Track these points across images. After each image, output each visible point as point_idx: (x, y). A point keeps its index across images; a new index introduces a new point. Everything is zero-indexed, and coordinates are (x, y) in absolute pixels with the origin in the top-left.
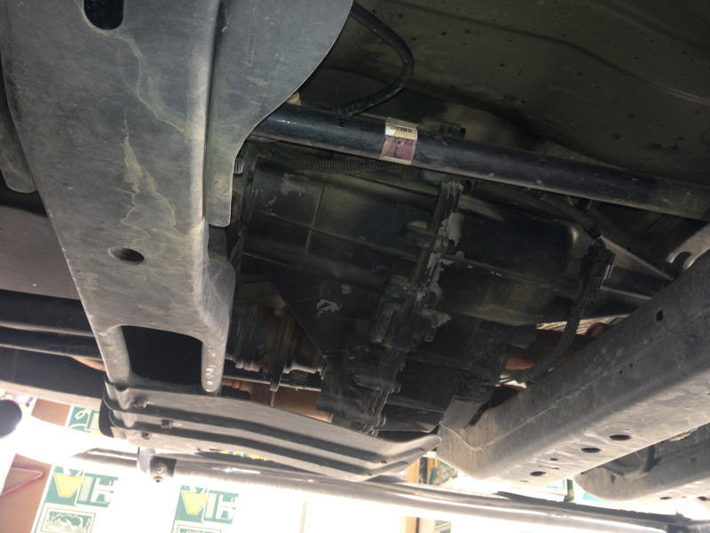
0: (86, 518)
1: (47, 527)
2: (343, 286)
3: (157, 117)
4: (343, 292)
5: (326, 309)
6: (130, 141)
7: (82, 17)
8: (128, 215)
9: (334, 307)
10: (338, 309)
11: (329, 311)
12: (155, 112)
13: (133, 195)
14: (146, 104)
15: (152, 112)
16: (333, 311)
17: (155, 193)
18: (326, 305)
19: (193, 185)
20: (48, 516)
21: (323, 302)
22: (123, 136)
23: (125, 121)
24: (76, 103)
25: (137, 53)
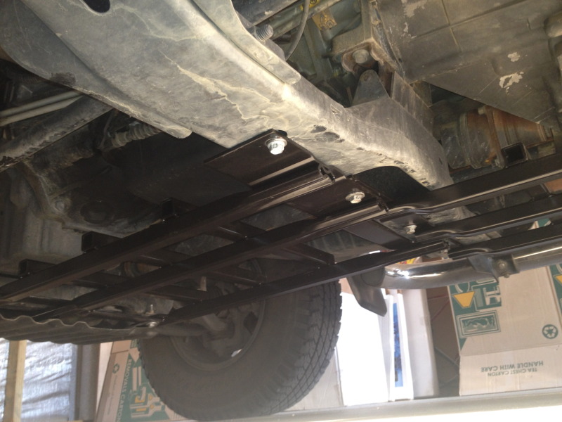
0: (489, 318)
1: (465, 332)
2: (509, 56)
3: (176, 40)
4: (513, 60)
5: (510, 83)
6: (181, 66)
7: (93, 14)
8: (241, 112)
9: (516, 77)
10: (520, 77)
11: (514, 83)
12: (172, 38)
13: (226, 98)
14: (163, 37)
15: (170, 39)
16: (517, 81)
17: (234, 89)
18: (507, 80)
19: (244, 67)
20: (462, 324)
21: (502, 79)
22: (176, 66)
23: (166, 57)
24: (137, 66)
25: (130, 10)
